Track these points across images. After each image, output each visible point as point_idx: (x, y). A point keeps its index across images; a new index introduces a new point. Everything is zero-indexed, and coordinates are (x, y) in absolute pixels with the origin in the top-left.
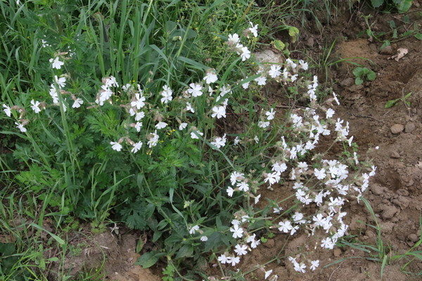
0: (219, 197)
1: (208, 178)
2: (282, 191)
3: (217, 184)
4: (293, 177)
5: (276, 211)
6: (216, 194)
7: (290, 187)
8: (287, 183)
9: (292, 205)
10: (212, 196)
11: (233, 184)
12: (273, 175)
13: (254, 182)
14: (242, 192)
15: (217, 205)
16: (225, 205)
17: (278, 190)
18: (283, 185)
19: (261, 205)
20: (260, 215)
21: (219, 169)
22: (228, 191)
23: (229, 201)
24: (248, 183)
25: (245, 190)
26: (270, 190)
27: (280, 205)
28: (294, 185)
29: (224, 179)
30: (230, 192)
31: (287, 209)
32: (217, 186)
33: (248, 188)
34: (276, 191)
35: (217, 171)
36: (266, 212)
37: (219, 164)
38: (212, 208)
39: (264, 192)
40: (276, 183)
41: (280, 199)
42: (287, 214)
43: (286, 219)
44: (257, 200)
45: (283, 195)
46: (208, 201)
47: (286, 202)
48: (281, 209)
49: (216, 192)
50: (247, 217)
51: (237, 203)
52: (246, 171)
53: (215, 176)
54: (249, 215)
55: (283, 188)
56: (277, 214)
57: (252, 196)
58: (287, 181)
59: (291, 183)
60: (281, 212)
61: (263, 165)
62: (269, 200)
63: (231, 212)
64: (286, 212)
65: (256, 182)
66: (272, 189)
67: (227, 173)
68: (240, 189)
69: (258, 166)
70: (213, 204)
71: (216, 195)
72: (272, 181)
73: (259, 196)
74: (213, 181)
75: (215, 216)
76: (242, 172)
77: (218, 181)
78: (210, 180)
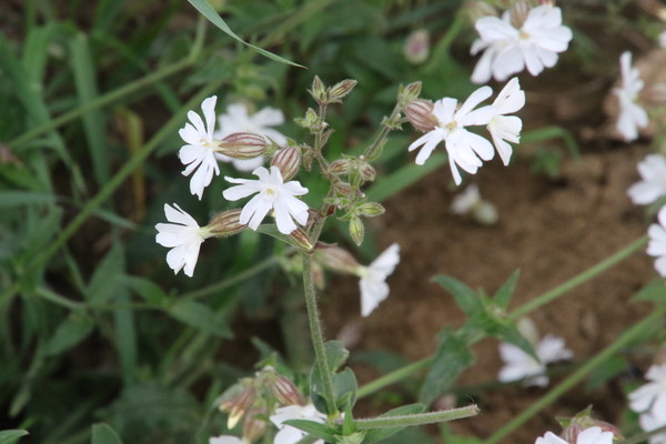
0: (110, 284)
1: (25, 156)
2: (556, 220)
3: (94, 189)
4: (630, 121)
5: (518, 366)
6: (89, 266)
7: (611, 192)
8: (591, 165)
9: (633, 316)
10: (57, 279)
11: (197, 186)
12: (469, 113)
13: (346, 163)
14: (268, 240)
15: (96, 344)
16: (159, 336)
17: (529, 219)
18: (562, 183)
19: (409, 332)
20: (405, 395)
21: (104, 82)
22: (164, 236)
23: (183, 309)
24: (302, 176)
25: (285, 227)
26: (470, 221)
27: (549, 322)
28: (636, 178)
29: (139, 156)
30: (181, 242)
31: (598, 346)
32: (92, 208)
33: (302, 212)
34: (514, 226)
35: (88, 104)
36: (441, 372)
37: (97, 50)
38: (64, 367)
39: (431, 235)
40: (492, 167)
41: (544, 278)
42: (599, 385)
43: (584, 418)
44: (373, 286)
45: (567, 250)
46: (32, 319)
47: (589, 297)
48: (552, 349)
49: (87, 249)
50: (310, 413)
51: (241, 324)
52: (291, 94)
53: (75, 136)
54: (321, 404)
55: (564, 201)
56: (525, 391)
57: (336, 258)
58: (589, 148)
59: (619, 163)
60: (556, 370)
61: (417, 47)
62: (465, 295)
63: (201, 390)
64: (594, 370)
65: (358, 164)
66: (488, 213)
67: (159, 113)
68: (251, 217)
69: (375, 53)
70: (67, 337)
71: (88, 272)
72: (467, 155)
73: (389, 259)
74: (60, 174)
75: (88, 421)
76: (269, 99)
77: (101, 168)
78: (42, 166)
